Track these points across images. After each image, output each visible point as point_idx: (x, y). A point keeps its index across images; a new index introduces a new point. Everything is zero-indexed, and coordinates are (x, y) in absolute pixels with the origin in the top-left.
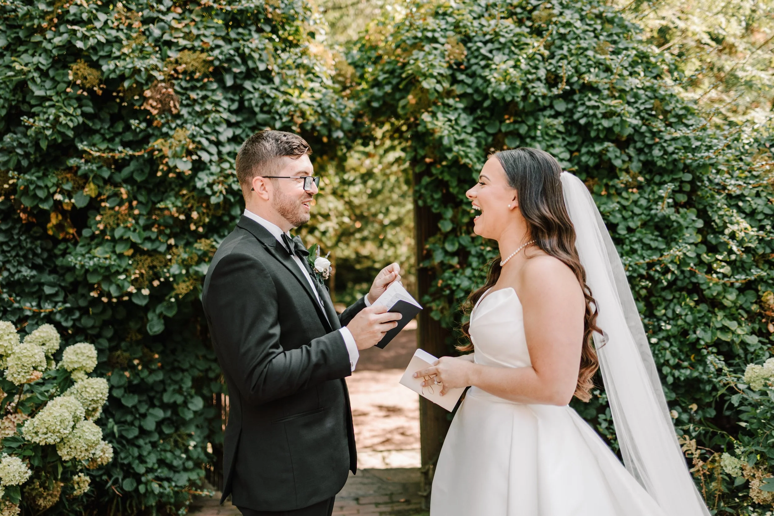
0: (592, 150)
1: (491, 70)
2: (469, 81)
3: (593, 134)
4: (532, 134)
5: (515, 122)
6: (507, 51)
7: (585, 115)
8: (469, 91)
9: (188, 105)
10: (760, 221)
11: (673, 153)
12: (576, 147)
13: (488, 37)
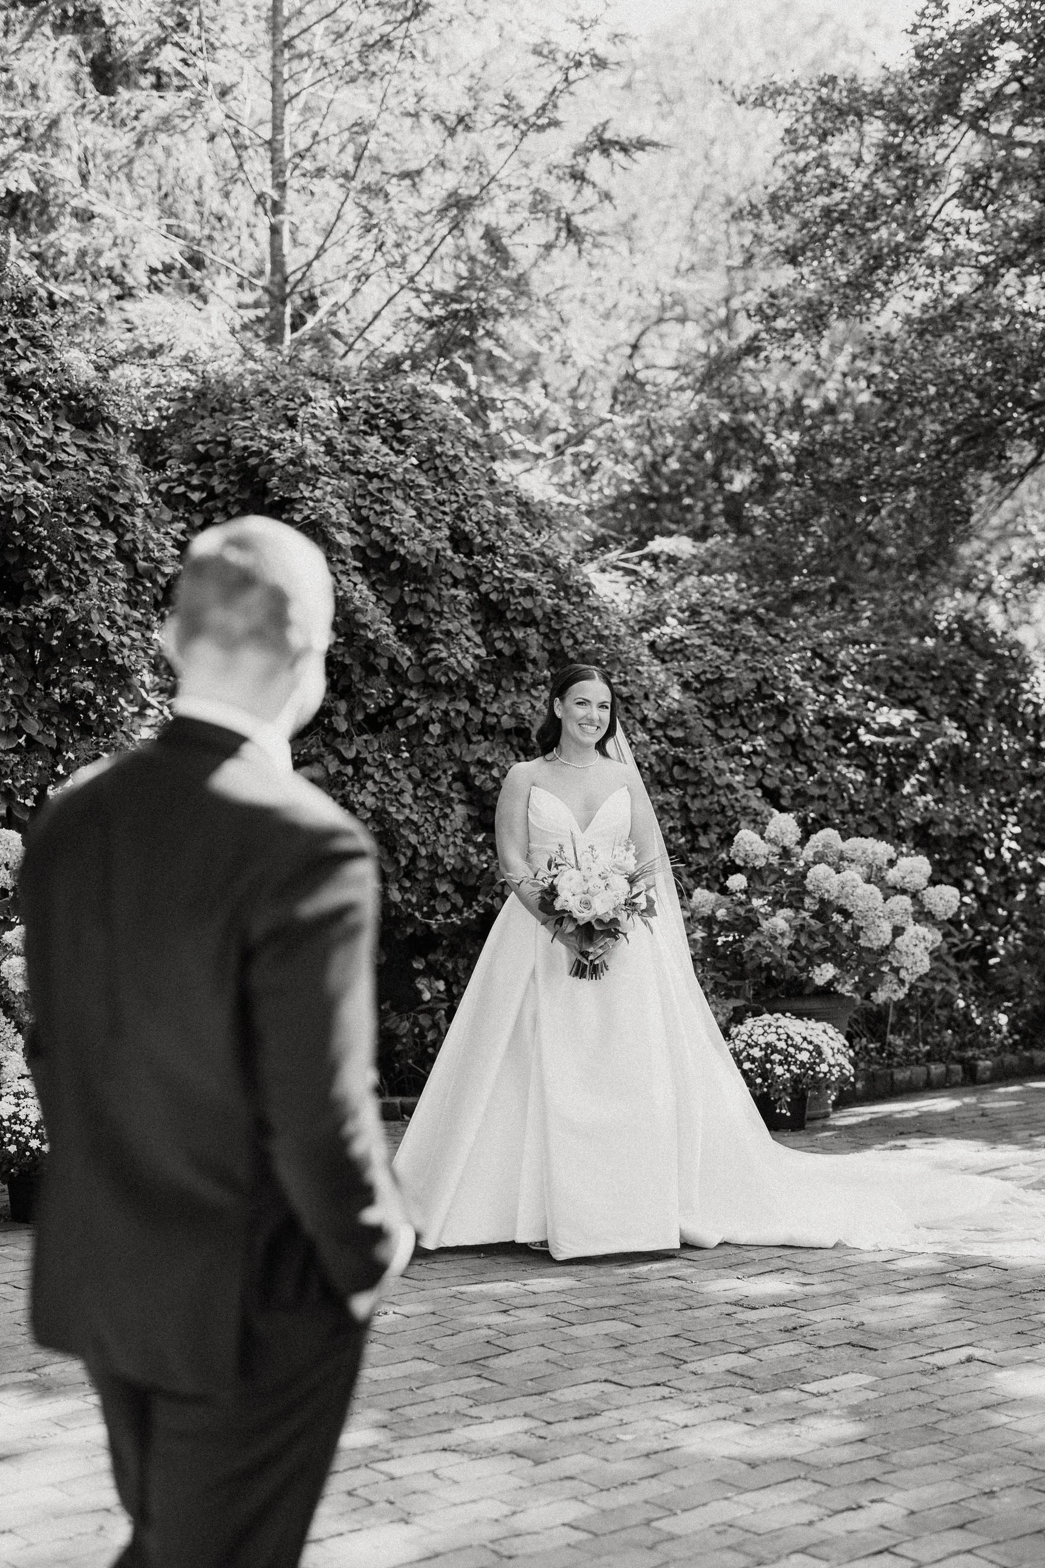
0: (508, 635)
1: (392, 519)
2: (360, 530)
3: (509, 615)
4: (438, 609)
5: (415, 590)
6: (399, 492)
7: (496, 589)
8: (361, 544)
9: (78, 549)
10: (650, 730)
11: (583, 642)
12: (480, 627)
13: (371, 469)
